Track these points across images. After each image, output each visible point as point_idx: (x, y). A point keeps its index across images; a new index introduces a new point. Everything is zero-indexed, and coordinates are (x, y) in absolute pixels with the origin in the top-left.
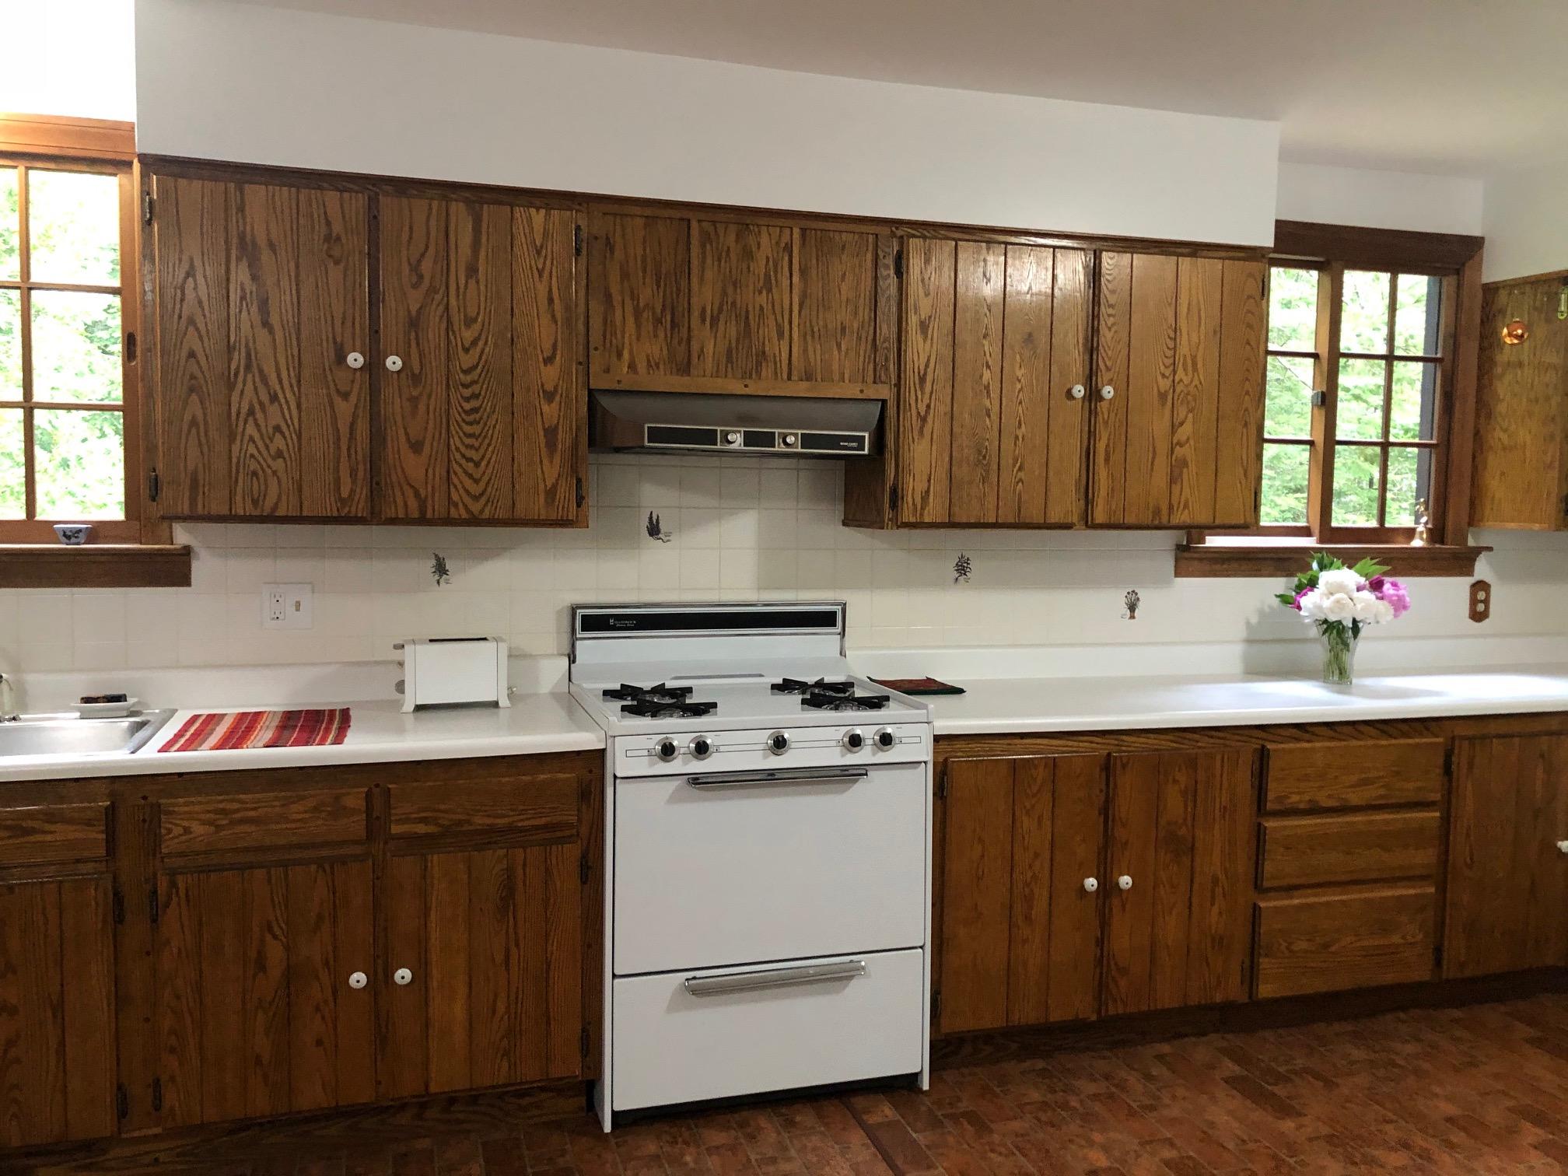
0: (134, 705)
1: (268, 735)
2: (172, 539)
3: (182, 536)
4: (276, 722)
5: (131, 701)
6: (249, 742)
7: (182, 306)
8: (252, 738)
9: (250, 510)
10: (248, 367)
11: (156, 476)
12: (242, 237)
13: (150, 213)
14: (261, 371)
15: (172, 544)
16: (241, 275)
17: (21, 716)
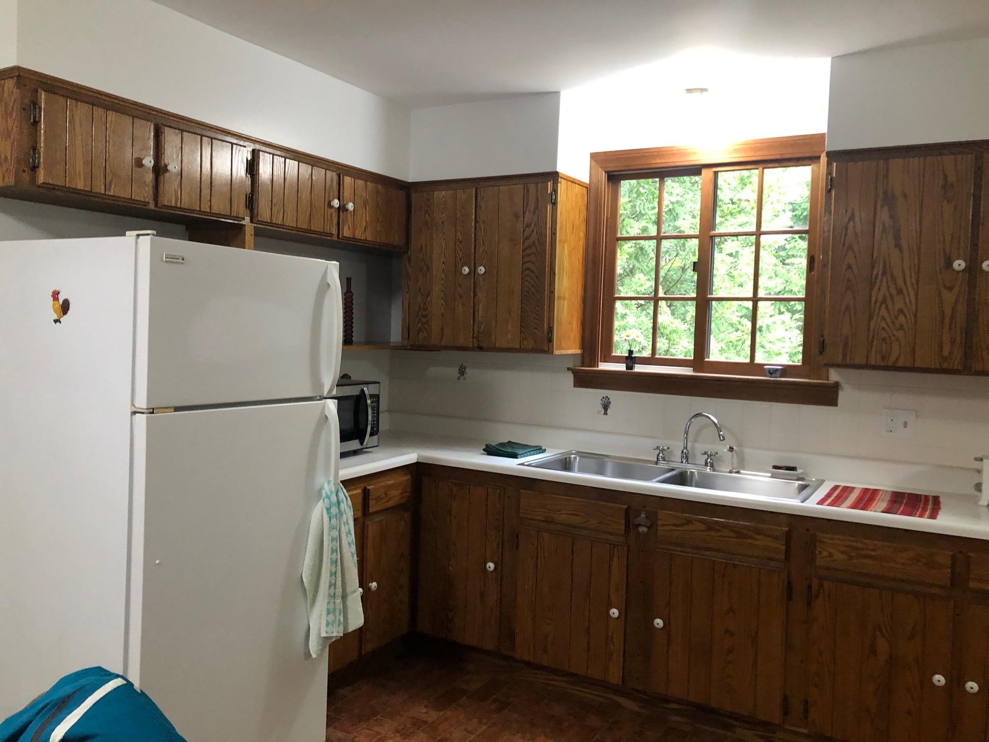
0: (801, 473)
1: (884, 505)
2: (828, 378)
3: (834, 376)
4: (888, 498)
5: (799, 471)
6: (872, 507)
7: (845, 238)
8: (874, 505)
9: (879, 362)
10: (884, 273)
11: (824, 340)
12: (885, 193)
13: (831, 185)
14: (892, 276)
15: (828, 380)
16: (884, 216)
17: (742, 471)
